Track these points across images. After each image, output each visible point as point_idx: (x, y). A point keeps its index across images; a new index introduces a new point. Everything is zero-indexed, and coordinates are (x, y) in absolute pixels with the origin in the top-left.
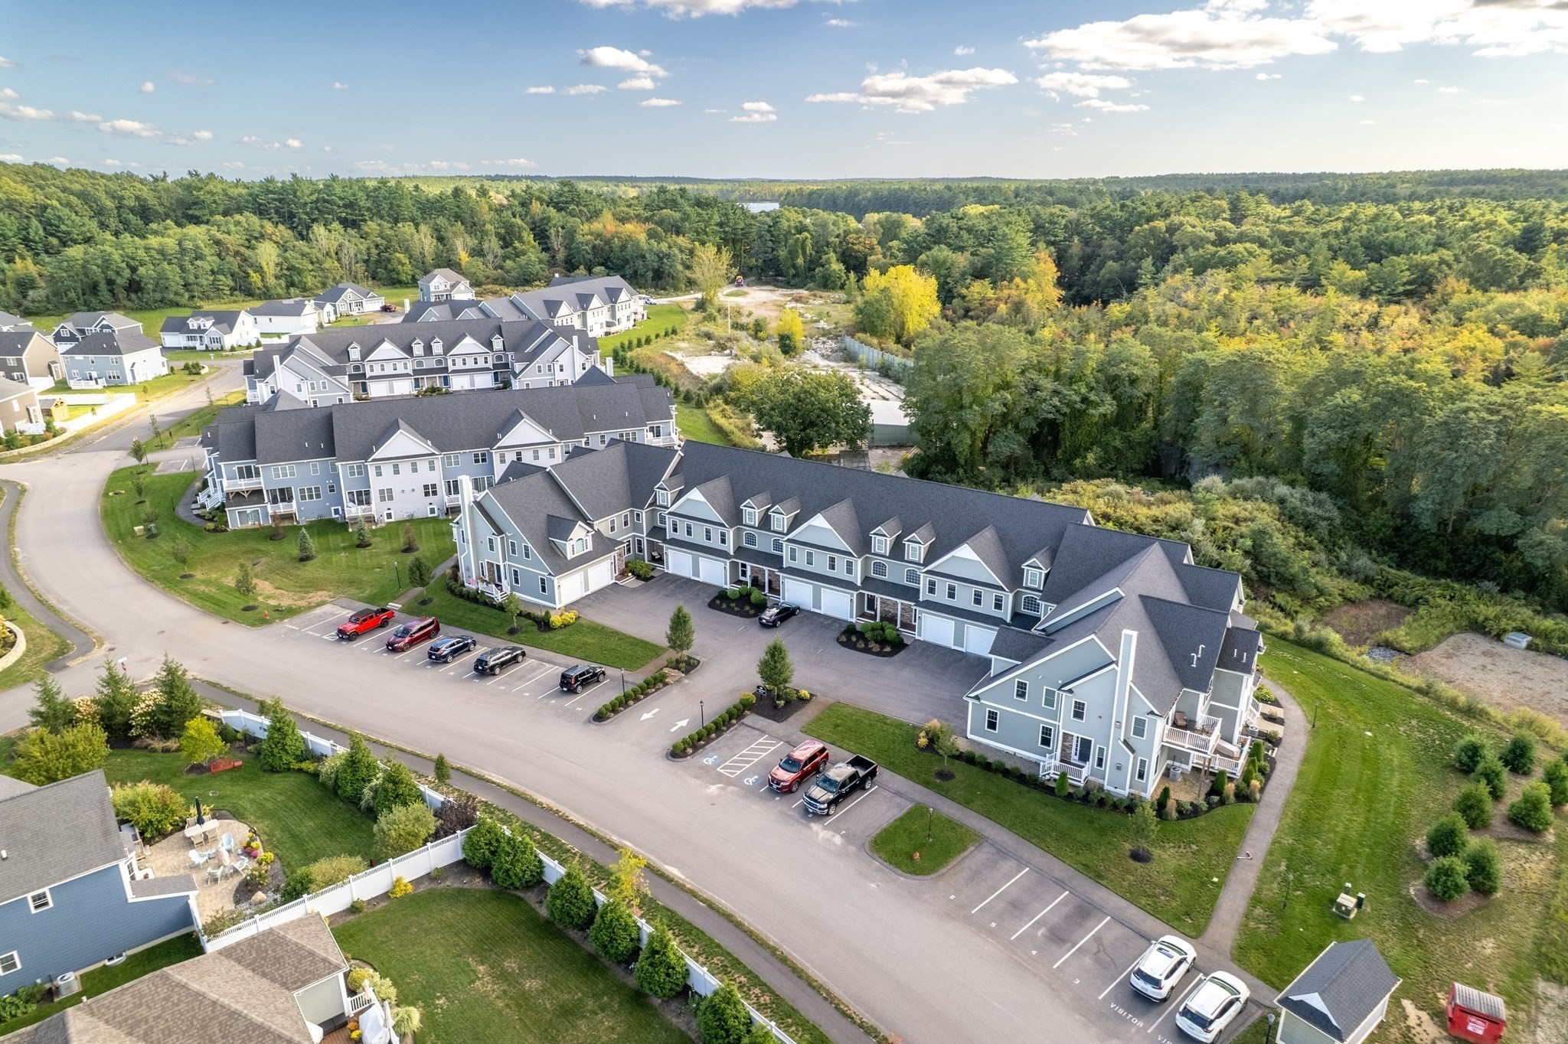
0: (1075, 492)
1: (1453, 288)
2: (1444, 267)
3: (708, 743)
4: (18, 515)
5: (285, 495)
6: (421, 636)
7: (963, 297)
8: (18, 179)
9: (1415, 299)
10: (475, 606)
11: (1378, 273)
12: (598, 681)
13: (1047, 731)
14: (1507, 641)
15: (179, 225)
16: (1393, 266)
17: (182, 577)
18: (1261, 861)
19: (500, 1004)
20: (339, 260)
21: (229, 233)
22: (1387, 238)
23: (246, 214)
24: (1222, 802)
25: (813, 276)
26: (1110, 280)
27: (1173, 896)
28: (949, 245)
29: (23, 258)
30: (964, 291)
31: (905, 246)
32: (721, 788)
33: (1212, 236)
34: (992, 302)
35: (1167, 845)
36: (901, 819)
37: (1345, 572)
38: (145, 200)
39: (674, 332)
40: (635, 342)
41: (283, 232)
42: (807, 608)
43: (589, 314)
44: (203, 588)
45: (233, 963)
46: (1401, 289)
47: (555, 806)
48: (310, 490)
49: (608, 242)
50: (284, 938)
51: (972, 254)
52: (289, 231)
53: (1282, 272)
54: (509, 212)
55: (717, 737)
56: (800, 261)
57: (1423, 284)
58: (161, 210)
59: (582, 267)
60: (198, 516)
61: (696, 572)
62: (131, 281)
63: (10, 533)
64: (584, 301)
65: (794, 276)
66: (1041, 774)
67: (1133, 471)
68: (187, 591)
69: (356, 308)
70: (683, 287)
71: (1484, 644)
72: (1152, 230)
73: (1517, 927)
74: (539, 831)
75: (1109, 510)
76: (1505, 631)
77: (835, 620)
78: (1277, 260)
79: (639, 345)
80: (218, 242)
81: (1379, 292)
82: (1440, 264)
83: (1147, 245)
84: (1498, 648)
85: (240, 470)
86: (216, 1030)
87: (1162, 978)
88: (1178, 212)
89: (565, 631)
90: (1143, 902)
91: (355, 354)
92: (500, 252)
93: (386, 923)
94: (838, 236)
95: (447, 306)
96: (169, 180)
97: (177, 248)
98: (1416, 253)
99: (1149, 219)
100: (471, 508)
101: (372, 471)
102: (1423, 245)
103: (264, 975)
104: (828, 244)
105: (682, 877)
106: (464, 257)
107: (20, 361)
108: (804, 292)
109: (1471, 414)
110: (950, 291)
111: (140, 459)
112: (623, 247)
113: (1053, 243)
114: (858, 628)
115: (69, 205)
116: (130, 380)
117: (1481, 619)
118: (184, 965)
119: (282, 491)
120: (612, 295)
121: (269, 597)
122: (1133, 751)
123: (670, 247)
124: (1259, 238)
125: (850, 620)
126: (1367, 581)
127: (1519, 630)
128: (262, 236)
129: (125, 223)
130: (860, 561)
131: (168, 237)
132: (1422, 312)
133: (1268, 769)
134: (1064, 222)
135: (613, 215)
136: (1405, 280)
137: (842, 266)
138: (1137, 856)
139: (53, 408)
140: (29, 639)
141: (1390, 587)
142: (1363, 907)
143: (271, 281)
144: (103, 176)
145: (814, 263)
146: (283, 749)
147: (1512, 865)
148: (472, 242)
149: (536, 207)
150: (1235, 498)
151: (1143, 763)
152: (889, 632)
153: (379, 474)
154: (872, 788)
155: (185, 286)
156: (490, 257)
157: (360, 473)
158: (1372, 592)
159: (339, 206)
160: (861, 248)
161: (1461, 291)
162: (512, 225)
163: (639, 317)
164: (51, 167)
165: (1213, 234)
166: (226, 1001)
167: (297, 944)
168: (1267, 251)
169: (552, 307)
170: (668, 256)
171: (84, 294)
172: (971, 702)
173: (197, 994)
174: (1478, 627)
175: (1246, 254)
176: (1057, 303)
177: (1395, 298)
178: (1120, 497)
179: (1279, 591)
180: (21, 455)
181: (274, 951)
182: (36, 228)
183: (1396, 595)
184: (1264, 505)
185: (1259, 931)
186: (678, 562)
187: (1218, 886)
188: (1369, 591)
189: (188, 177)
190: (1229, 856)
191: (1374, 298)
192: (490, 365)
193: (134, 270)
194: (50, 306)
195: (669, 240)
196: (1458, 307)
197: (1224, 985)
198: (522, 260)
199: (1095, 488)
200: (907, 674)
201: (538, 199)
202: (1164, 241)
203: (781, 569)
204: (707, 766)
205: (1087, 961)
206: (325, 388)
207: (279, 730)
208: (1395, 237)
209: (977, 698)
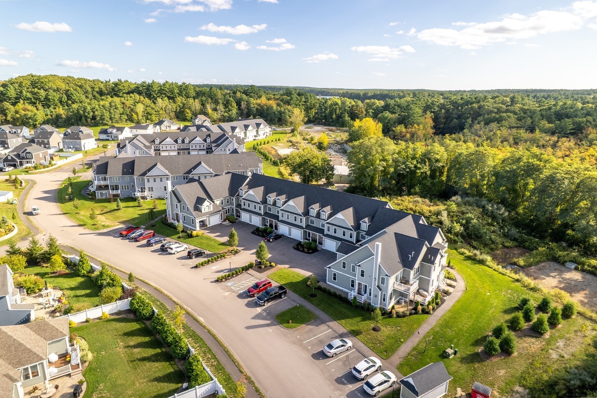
0: (402, 200)
1: (590, 131)
2: (588, 123)
3: (231, 278)
4: (31, 191)
5: (116, 188)
6: (147, 237)
7: (394, 131)
8: (61, 81)
9: (575, 136)
10: (169, 228)
11: (560, 125)
12: (202, 255)
13: (353, 282)
14: (567, 265)
15: (112, 97)
16: (566, 123)
17: (76, 213)
18: (423, 335)
19: (123, 355)
20: (165, 111)
21: (127, 100)
22: (566, 111)
23: (135, 94)
24: (416, 313)
25: (339, 122)
26: (455, 127)
27: (383, 344)
28: (389, 111)
29: (59, 107)
30: (394, 129)
31: (373, 111)
32: (230, 294)
33: (496, 110)
34: (404, 133)
35: (388, 326)
36: (290, 309)
37: (506, 236)
38: (102, 89)
39: (279, 140)
40: (263, 143)
41: (147, 101)
42: (287, 235)
43: (248, 132)
44: (81, 217)
45: (29, 329)
46: (569, 132)
47: (168, 294)
48: (125, 186)
49: (262, 107)
50: (48, 323)
51: (399, 115)
52: (149, 100)
53: (520, 124)
54: (228, 96)
55: (236, 276)
56: (334, 116)
57: (579, 130)
58: (106, 92)
59: (252, 116)
60: (88, 194)
61: (251, 221)
62: (93, 116)
63: (26, 196)
64: (246, 127)
65: (332, 122)
66: (349, 297)
67: (435, 195)
68: (76, 218)
69: (168, 128)
70: (289, 124)
71: (557, 266)
72: (472, 108)
73: (518, 367)
74: (160, 302)
75: (413, 207)
76: (566, 261)
77: (295, 240)
78: (519, 119)
79: (264, 144)
80: (123, 103)
81: (559, 133)
82: (586, 122)
83: (470, 114)
84: (563, 268)
85: (102, 178)
86: (13, 349)
87: (362, 370)
88: (484, 101)
89: (197, 238)
90: (370, 345)
91: (157, 142)
92: (223, 110)
93: (96, 326)
94: (349, 107)
95: (195, 127)
96: (111, 82)
97: (109, 105)
98: (576, 118)
99: (472, 103)
100: (170, 192)
101: (146, 181)
102: (580, 115)
103: (39, 334)
104: (345, 110)
105: (203, 321)
106: (210, 111)
107: (48, 141)
108: (334, 128)
109: (558, 175)
110: (389, 129)
111: (75, 174)
112: (268, 109)
113: (433, 112)
114: (302, 243)
115: (76, 90)
116: (83, 149)
117: (557, 256)
118: (9, 327)
119: (116, 186)
120: (258, 125)
121: (102, 222)
122: (381, 290)
123: (284, 110)
124: (514, 111)
125: (301, 240)
126: (515, 240)
127: (571, 261)
128: (139, 102)
129: (94, 96)
130: (304, 218)
131: (107, 101)
132: (576, 141)
133: (440, 303)
134: (438, 104)
135: (266, 97)
136: (570, 128)
137: (350, 119)
138: (374, 329)
139: (54, 157)
140: (19, 230)
141: (525, 243)
142: (457, 355)
143: (140, 117)
144: (89, 80)
145: (339, 117)
146: (83, 268)
147: (526, 345)
148: (213, 106)
149: (238, 94)
150: (465, 205)
151: (385, 295)
152: (313, 245)
153: (148, 181)
154: (284, 298)
155: (110, 118)
156: (219, 112)
157: (142, 181)
158: (517, 244)
159: (167, 92)
160: (358, 112)
161: (594, 133)
162: (229, 100)
163: (268, 134)
164: (73, 77)
165: (496, 109)
166: (19, 340)
167: (52, 326)
168: (516, 116)
169: (233, 129)
170: (284, 113)
171: (77, 120)
172: (328, 269)
173: (10, 336)
174: (556, 260)
175: (507, 117)
176: (432, 135)
177: (566, 135)
178: (418, 203)
179: (475, 241)
180: (39, 172)
181: (44, 327)
182: (65, 98)
183: (526, 245)
184: (476, 208)
185: (411, 359)
186: (245, 217)
187: (402, 342)
188: (515, 243)
189: (118, 81)
190: (410, 333)
191: (556, 135)
192: (205, 148)
193: (94, 112)
194: (66, 124)
195: (285, 107)
196: (591, 139)
197: (386, 375)
198: (230, 113)
199: (410, 199)
200: (315, 260)
201: (239, 91)
202: (477, 112)
203: (278, 221)
204: (228, 286)
205: (340, 363)
206: (143, 153)
207: (82, 261)
208: (569, 111)
209: (329, 268)
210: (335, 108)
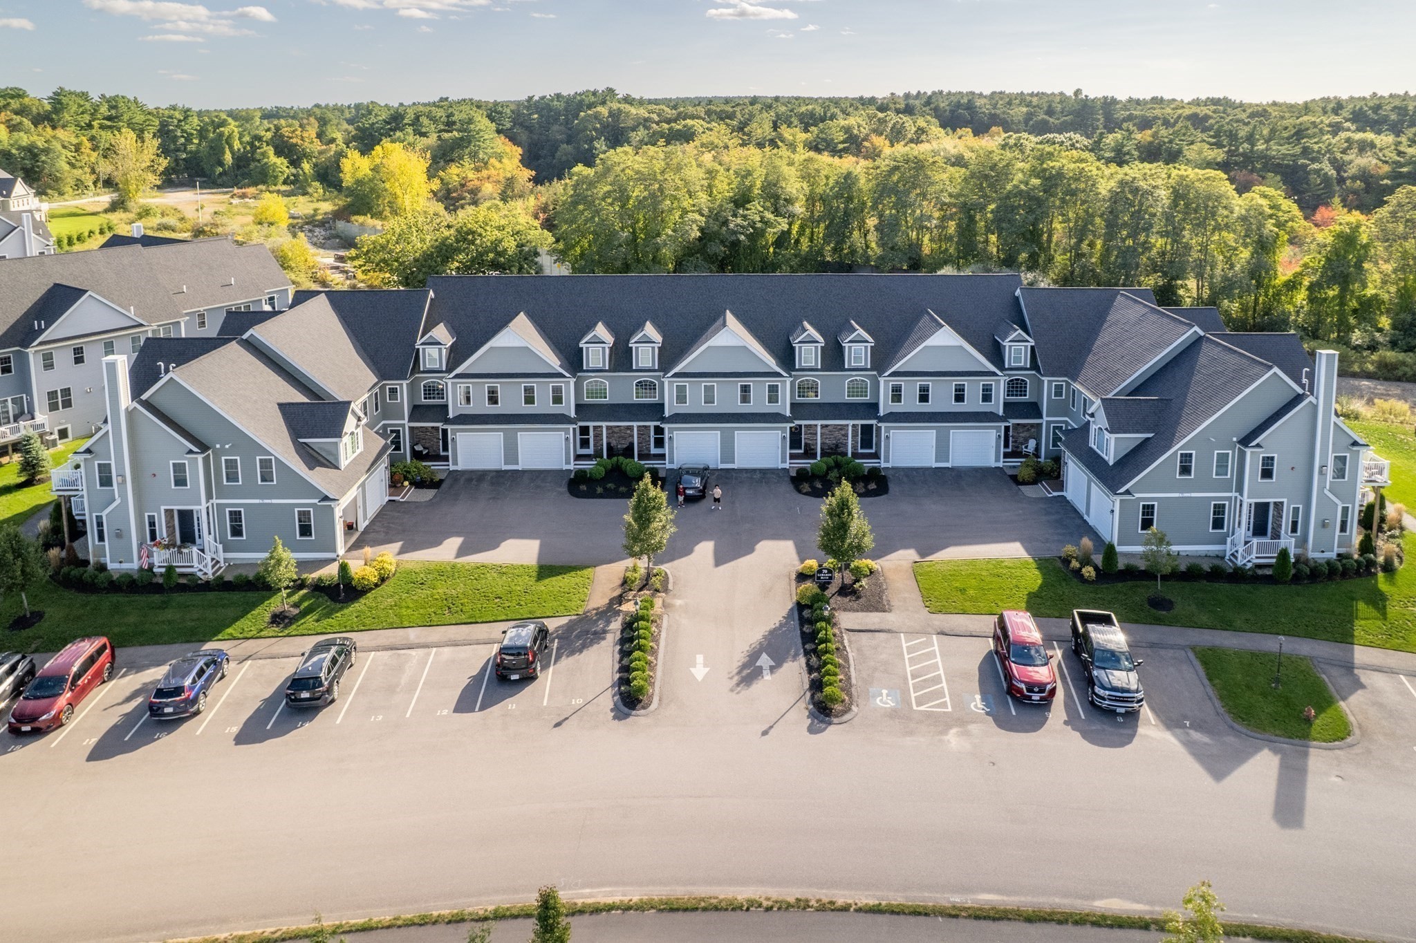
6: (90, 681)
10: (157, 597)
13: (1220, 510)
25: (248, 173)
30: (441, 173)
33: (655, 117)
51: (438, 139)
61: (512, 458)
65: (222, 174)
66: (1241, 564)
72: (596, 115)
83: (595, 128)
101: (36, 365)
114: (809, 472)
122: (1338, 498)
125: (781, 466)
130: (788, 382)
145: (247, 158)
151: (1345, 510)
153: (49, 365)
172: (1119, 500)
186: (474, 450)
202: (609, 125)
203: (664, 420)
204: (895, 710)
209: (1127, 492)
210: (227, 134)
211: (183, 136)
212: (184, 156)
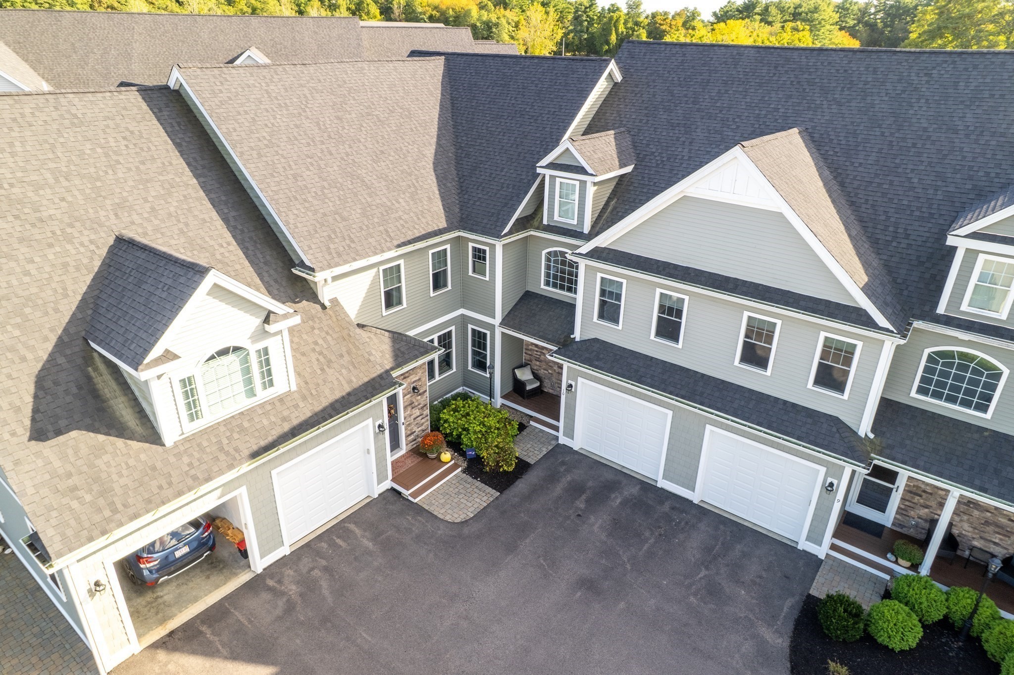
56: (613, 38)
104: (638, 23)
170: (497, 25)
210: (615, 18)
211: (586, 20)
212: (586, 36)
